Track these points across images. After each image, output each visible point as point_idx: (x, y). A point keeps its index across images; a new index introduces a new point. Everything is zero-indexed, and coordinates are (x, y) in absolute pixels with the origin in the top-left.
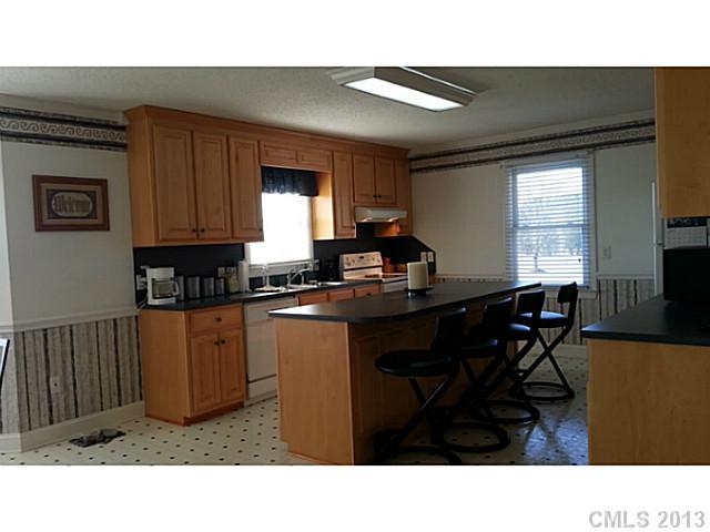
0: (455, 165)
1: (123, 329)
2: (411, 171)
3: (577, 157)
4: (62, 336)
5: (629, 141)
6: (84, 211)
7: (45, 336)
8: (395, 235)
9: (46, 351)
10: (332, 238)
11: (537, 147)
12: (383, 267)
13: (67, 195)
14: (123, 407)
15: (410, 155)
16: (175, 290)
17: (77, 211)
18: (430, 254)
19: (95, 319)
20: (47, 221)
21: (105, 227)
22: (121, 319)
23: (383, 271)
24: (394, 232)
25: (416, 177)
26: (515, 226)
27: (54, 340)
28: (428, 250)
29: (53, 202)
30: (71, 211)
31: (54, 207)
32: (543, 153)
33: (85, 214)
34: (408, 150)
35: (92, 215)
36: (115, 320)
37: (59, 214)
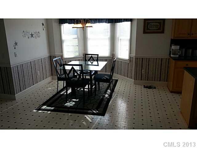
1: (164, 61)
4: (147, 60)
6: (157, 28)
7: (142, 60)
9: (142, 63)
13: (152, 23)
14: (160, 82)
16: (179, 53)
17: (155, 28)
19: (156, 57)
20: (146, 31)
21: (163, 32)
22: (164, 59)
27: (144, 61)
29: (149, 26)
30: (153, 28)
31: (148, 27)
33: (157, 29)
35: (159, 29)
36: (162, 59)
37: (150, 29)
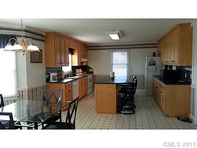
0: (99, 49)
2: (88, 49)
3: (127, 50)
5: (136, 48)
8: (85, 65)
10: (77, 65)
11: (118, 47)
12: (82, 73)
15: (88, 46)
18: (92, 70)
20: (33, 60)
21: (41, 62)
23: (82, 74)
24: (85, 64)
25: (89, 51)
26: (113, 64)
28: (92, 68)
29: (34, 55)
31: (34, 57)
32: (119, 49)
34: (87, 45)
